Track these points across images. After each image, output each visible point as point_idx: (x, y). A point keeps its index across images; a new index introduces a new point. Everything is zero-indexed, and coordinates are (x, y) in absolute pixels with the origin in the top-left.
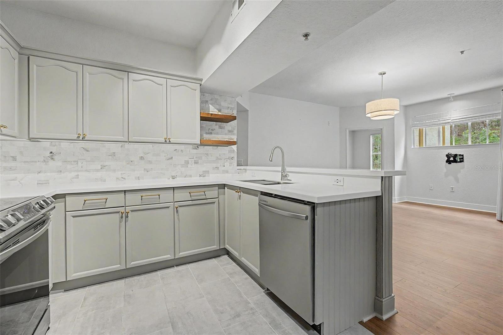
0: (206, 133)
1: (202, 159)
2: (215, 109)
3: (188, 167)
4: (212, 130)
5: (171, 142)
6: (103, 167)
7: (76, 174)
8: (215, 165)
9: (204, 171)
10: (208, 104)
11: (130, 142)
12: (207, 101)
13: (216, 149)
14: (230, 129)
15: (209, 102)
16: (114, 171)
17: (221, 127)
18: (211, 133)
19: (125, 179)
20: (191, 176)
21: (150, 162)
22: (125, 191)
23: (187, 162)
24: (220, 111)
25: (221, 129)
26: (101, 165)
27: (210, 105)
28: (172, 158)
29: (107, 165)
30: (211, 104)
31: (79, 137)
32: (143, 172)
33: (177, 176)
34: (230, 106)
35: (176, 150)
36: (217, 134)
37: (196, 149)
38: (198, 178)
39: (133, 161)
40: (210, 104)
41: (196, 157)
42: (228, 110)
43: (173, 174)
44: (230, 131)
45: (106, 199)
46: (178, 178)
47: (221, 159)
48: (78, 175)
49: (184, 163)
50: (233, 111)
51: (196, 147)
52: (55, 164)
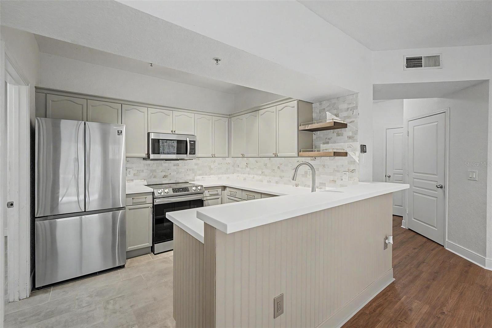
0: (324, 143)
1: (319, 171)
2: (333, 116)
3: (307, 177)
4: (329, 139)
6: (262, 172)
8: (332, 178)
9: (321, 183)
10: (325, 112)
11: (259, 157)
12: (324, 109)
13: (333, 160)
14: (350, 134)
15: (326, 109)
16: (266, 176)
17: (338, 135)
18: (328, 143)
19: (271, 182)
20: (309, 186)
22: (242, 189)
24: (337, 115)
27: (327, 113)
30: (329, 111)
32: (279, 178)
33: (299, 184)
34: (351, 106)
35: (298, 161)
36: (335, 142)
37: (314, 160)
39: (275, 169)
40: (327, 111)
43: (296, 183)
44: (349, 138)
45: (236, 193)
46: (299, 187)
47: (338, 171)
48: (254, 177)
49: (304, 174)
50: (353, 111)
51: (314, 158)
52: (248, 169)
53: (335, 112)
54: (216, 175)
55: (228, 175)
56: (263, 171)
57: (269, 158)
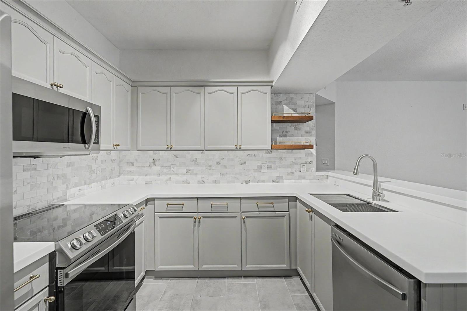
0: (280, 136)
1: (275, 164)
2: (290, 109)
3: (260, 172)
4: (287, 132)
5: (242, 149)
6: (188, 171)
7: (169, 176)
8: (290, 170)
9: (278, 176)
10: (281, 105)
11: (205, 150)
12: (281, 102)
13: (291, 152)
14: (308, 129)
15: (283, 102)
16: (196, 174)
17: (296, 129)
18: (285, 136)
19: (205, 182)
20: (263, 181)
21: (225, 167)
22: (198, 198)
23: (260, 167)
24: (295, 110)
25: (297, 131)
26: (187, 170)
27: (283, 106)
28: (245, 163)
29: (191, 170)
30: (286, 104)
31: (168, 148)
32: (219, 176)
33: (249, 180)
34: (308, 104)
35: (249, 155)
36: (293, 136)
37: (270, 153)
38: (271, 184)
39: (211, 166)
41: (269, 162)
42: (305, 109)
43: (246, 179)
44: (307, 132)
45: (183, 205)
46: (251, 183)
47: (296, 164)
48: (171, 178)
49: (257, 168)
50: (311, 109)
51: (269, 151)
52: (156, 169)
53: (293, 106)
54: (99, 182)
55: (112, 180)
56: (190, 168)
57: (202, 151)
